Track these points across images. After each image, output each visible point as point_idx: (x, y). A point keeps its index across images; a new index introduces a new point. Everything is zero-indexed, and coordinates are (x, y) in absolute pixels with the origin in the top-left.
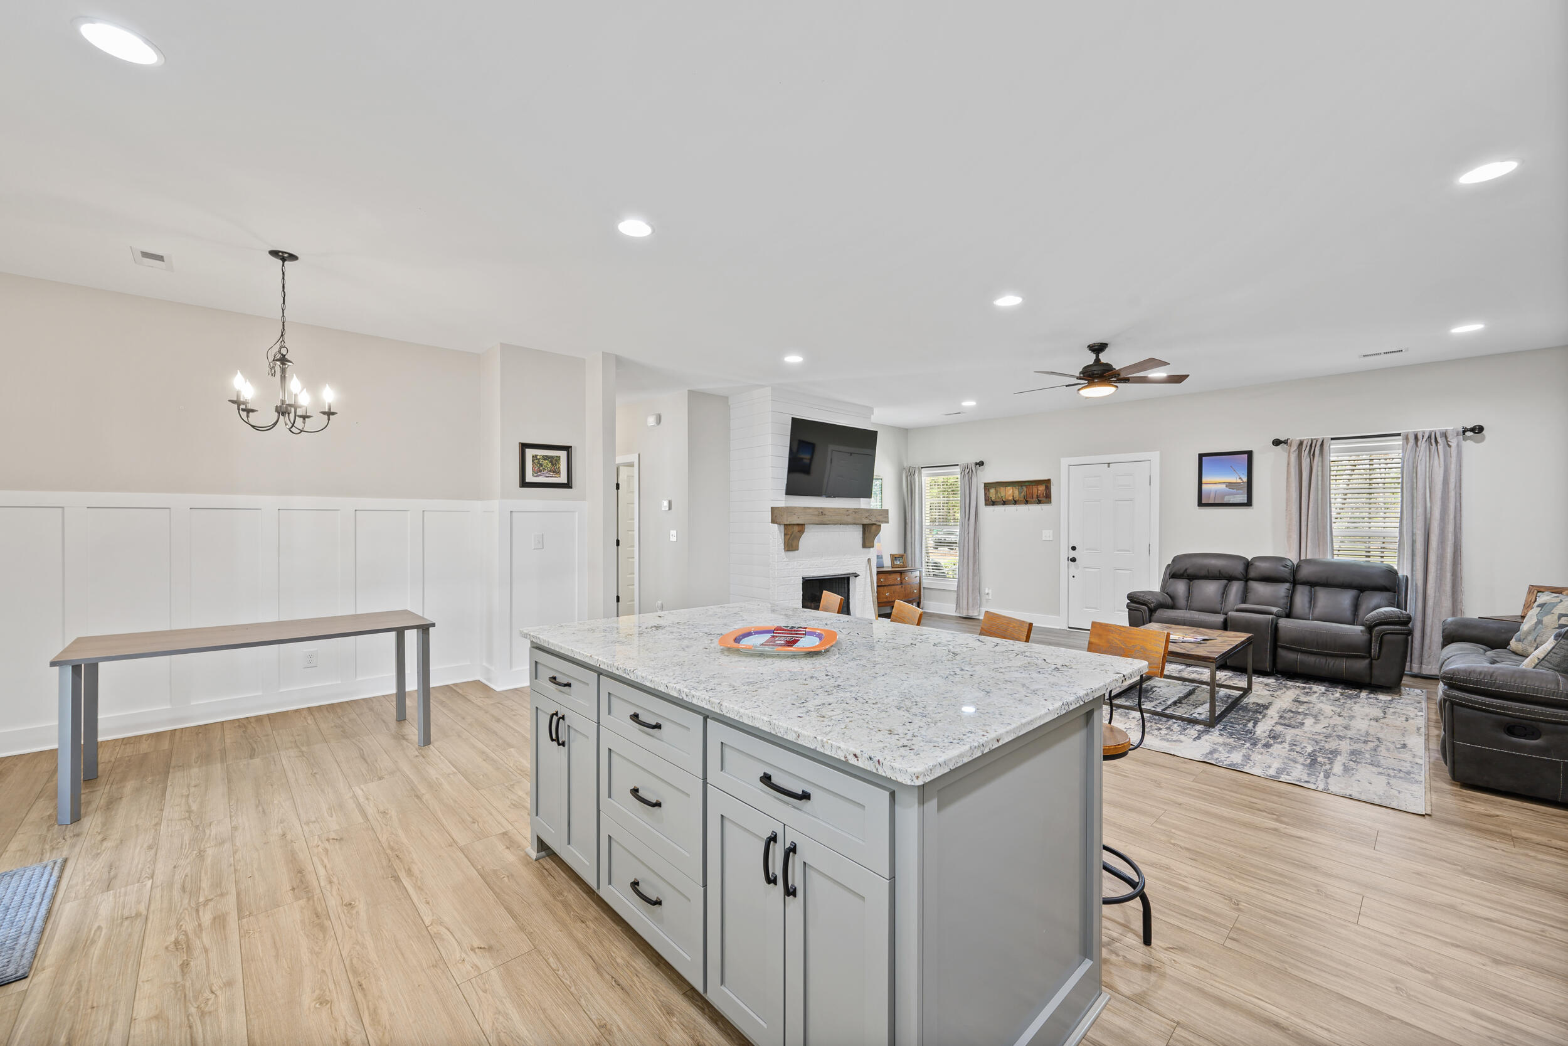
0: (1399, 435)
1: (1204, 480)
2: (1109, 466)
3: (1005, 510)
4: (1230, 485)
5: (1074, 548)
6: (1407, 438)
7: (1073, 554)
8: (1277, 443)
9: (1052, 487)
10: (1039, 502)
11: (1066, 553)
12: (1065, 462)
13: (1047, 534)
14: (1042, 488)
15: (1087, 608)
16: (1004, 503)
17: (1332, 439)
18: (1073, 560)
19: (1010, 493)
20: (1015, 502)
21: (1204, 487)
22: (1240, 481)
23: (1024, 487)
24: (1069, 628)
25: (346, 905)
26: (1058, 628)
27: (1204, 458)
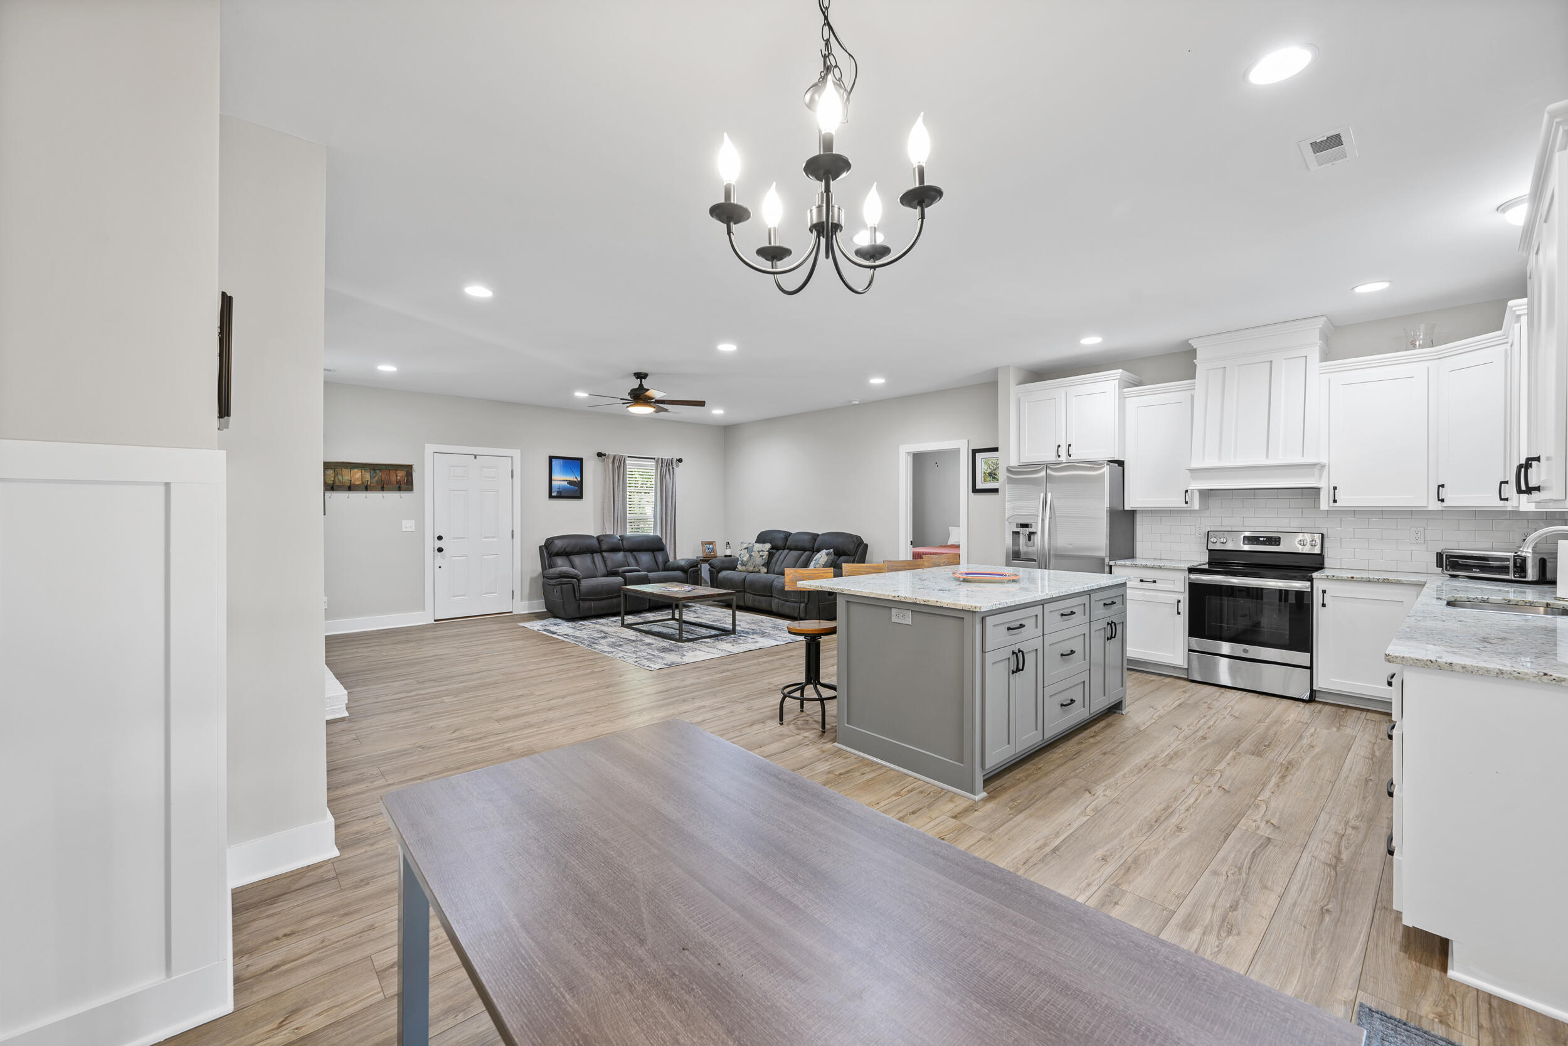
0: (654, 459)
1: (553, 478)
2: (475, 458)
3: (348, 497)
4: (570, 482)
5: (440, 538)
6: (657, 462)
7: (439, 544)
8: (600, 455)
9: (414, 474)
10: (400, 489)
11: (431, 544)
12: (430, 448)
13: (408, 525)
14: (401, 474)
15: (454, 596)
16: (350, 488)
17: (629, 457)
18: (440, 550)
19: (357, 476)
20: (367, 488)
21: (553, 483)
22: (576, 480)
23: (378, 471)
24: (435, 621)
25: (1106, 861)
26: (424, 623)
27: (553, 460)
